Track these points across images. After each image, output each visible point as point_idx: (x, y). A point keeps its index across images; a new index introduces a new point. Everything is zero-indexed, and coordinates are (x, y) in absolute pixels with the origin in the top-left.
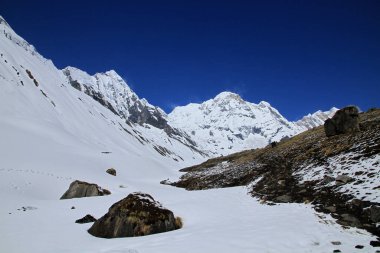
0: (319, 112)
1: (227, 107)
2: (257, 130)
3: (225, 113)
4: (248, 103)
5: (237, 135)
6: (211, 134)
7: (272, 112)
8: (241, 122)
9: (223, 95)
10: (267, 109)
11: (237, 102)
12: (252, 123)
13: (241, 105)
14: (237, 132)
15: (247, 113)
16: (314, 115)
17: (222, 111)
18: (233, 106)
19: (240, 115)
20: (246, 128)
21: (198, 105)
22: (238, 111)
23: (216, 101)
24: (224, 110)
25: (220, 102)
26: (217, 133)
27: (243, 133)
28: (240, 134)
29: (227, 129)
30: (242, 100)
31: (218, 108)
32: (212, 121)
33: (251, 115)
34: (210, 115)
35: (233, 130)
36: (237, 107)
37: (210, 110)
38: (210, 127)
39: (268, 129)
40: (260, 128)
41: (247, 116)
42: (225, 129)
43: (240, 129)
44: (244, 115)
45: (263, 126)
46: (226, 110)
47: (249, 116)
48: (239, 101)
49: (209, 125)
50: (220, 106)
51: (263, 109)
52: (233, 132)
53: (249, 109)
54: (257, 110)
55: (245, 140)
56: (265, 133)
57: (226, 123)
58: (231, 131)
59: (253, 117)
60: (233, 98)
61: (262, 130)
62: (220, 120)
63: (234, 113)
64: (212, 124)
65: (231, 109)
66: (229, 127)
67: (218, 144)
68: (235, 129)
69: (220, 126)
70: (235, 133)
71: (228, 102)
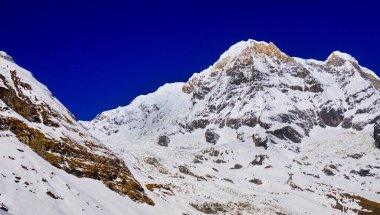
1: (247, 73)
2: (330, 117)
3: (245, 87)
4: (298, 60)
5: (279, 133)
6: (211, 137)
7: (363, 75)
8: (282, 103)
10: (348, 66)
12: (307, 102)
13: (283, 66)
14: (278, 126)
15: (299, 82)
17: (237, 82)
18: (262, 68)
19: (284, 88)
20: (302, 115)
21: (180, 85)
22: (275, 79)
24: (241, 80)
26: (226, 135)
27: (293, 125)
28: (286, 128)
29: (252, 122)
30: (283, 54)
31: (226, 79)
32: (212, 108)
33: (309, 86)
34: (207, 97)
35: (268, 122)
36: (272, 72)
37: (206, 86)
38: (207, 122)
39: (360, 112)
40: (340, 111)
41: (300, 89)
42: (245, 123)
43: (285, 118)
44: (294, 88)
45: (345, 105)
46: (245, 80)
47: (307, 89)
48: (276, 58)
49: (205, 119)
50: (230, 73)
51: (338, 69)
52: (266, 126)
53: (304, 74)
54: (325, 73)
55: (304, 143)
56: (354, 121)
57: (247, 108)
58: (262, 125)
59: (317, 88)
60: (261, 52)
61: (346, 115)
62: (233, 105)
63: (266, 83)
64: (213, 116)
65: (257, 75)
66: (257, 115)
67: (226, 157)
68: (272, 118)
69: (234, 116)
70: (273, 129)
71: (250, 63)
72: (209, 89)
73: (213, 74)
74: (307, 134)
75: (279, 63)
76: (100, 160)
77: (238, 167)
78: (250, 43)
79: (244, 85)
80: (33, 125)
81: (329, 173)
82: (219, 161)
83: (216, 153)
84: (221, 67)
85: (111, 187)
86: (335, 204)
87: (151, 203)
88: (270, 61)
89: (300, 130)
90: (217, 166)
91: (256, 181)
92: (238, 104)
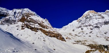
1: (89, 17)
2: (106, 23)
4: (99, 13)
5: (95, 27)
6: (82, 29)
8: (96, 21)
9: (86, 13)
12: (101, 21)
13: (96, 14)
14: (95, 26)
15: (99, 17)
17: (87, 19)
19: (96, 18)
20: (100, 23)
22: (94, 17)
26: (85, 29)
27: (98, 25)
28: (97, 26)
29: (90, 26)
30: (96, 12)
31: (85, 18)
34: (81, 22)
35: (93, 25)
38: (81, 26)
40: (108, 22)
41: (100, 18)
42: (88, 26)
43: (96, 24)
46: (88, 18)
47: (101, 18)
50: (85, 17)
51: (108, 13)
52: (93, 26)
53: (100, 15)
54: (105, 15)
55: (101, 28)
57: (89, 23)
59: (103, 18)
60: (91, 12)
62: (86, 23)
64: (82, 25)
65: (91, 17)
66: (91, 24)
67: (85, 32)
68: (94, 24)
69: (86, 25)
70: (94, 26)
71: (89, 15)
72: (81, 21)
73: (82, 18)
74: (101, 26)
76: (55, 34)
77: (87, 34)
78: (89, 11)
80: (44, 29)
81: (106, 34)
82: (83, 33)
83: (83, 32)
84: (83, 16)
85: (57, 39)
86: (106, 39)
87: (66, 41)
88: (93, 14)
89: (100, 26)
90: (83, 34)
91: (90, 36)
92: (87, 22)
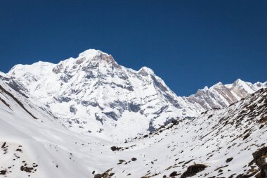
0: (219, 85)
1: (95, 73)
2: (134, 108)
3: (93, 82)
4: (124, 69)
6: (72, 110)
7: (157, 84)
8: (113, 95)
9: (90, 54)
10: (149, 78)
11: (109, 66)
13: (115, 70)
14: (108, 110)
15: (121, 82)
16: (212, 89)
17: (88, 77)
18: (104, 71)
19: (113, 85)
20: (121, 104)
22: (109, 79)
23: (79, 62)
24: (90, 76)
25: (85, 64)
27: (115, 111)
28: (112, 113)
29: (96, 105)
30: (116, 63)
31: (83, 74)
32: (73, 91)
33: (127, 86)
35: (103, 106)
36: (108, 74)
37: (70, 74)
38: (70, 99)
39: (149, 107)
40: (139, 105)
41: (122, 87)
42: (91, 104)
43: (112, 106)
44: (118, 86)
45: (143, 102)
46: (93, 77)
47: (125, 87)
48: (111, 65)
49: (69, 97)
50: (84, 69)
51: (144, 77)
52: (102, 109)
53: (125, 78)
54: (136, 79)
56: (145, 112)
57: (93, 95)
58: (100, 107)
59: (130, 89)
60: (104, 59)
61: (142, 108)
62: (85, 91)
63: (105, 81)
64: (73, 96)
65: (100, 75)
66: (98, 101)
67: (83, 125)
68: (105, 105)
69: (85, 99)
70: (105, 111)
71: (97, 66)
72: (71, 77)
73: (74, 67)
74: (121, 115)
75: (113, 68)
77: (90, 132)
78: (98, 52)
79: (92, 79)
82: (80, 127)
92: (88, 91)
